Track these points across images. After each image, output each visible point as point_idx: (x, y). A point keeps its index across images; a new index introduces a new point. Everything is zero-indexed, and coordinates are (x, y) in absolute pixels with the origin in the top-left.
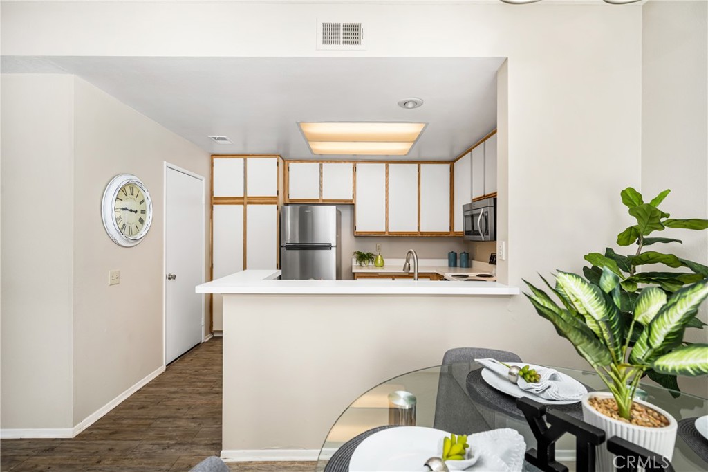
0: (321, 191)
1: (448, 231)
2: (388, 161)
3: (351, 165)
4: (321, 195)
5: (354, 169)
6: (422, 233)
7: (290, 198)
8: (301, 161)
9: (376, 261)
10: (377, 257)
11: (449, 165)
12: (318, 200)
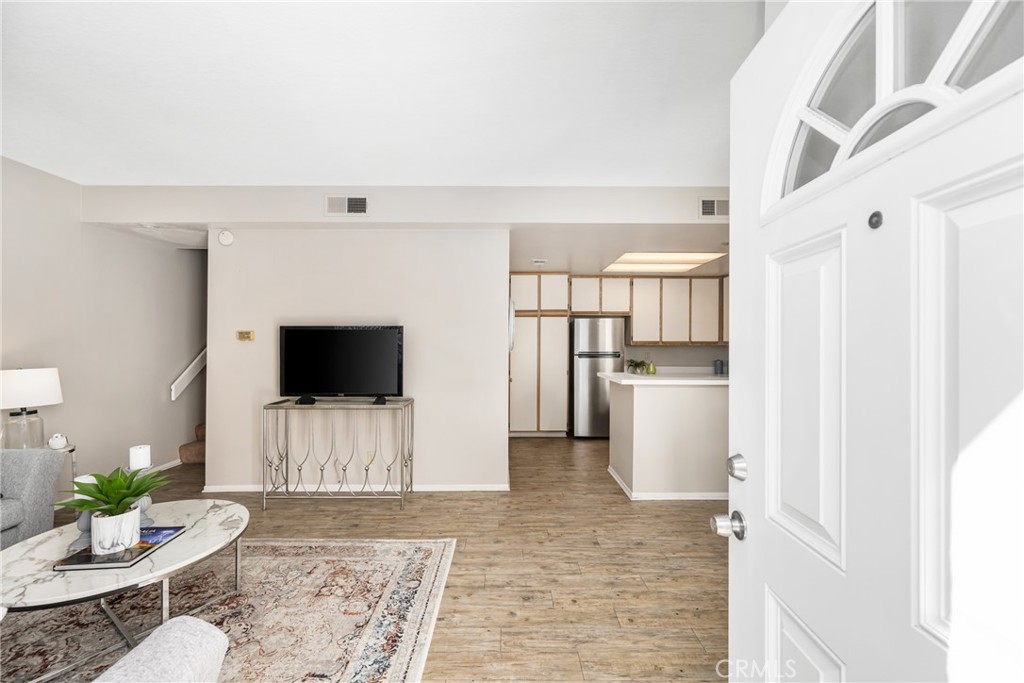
0: (601, 304)
1: (717, 340)
2: (662, 277)
3: (628, 280)
4: (601, 307)
5: (632, 284)
6: (692, 343)
7: (573, 310)
8: (582, 276)
9: (648, 369)
10: (649, 365)
11: (717, 280)
12: (597, 312)
